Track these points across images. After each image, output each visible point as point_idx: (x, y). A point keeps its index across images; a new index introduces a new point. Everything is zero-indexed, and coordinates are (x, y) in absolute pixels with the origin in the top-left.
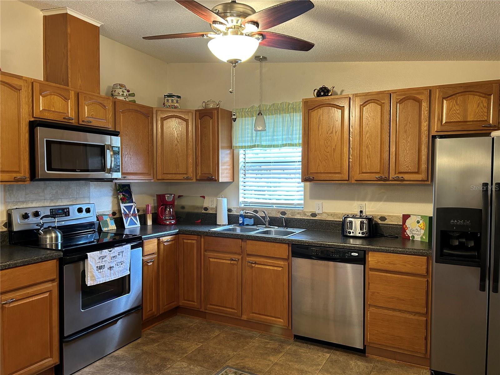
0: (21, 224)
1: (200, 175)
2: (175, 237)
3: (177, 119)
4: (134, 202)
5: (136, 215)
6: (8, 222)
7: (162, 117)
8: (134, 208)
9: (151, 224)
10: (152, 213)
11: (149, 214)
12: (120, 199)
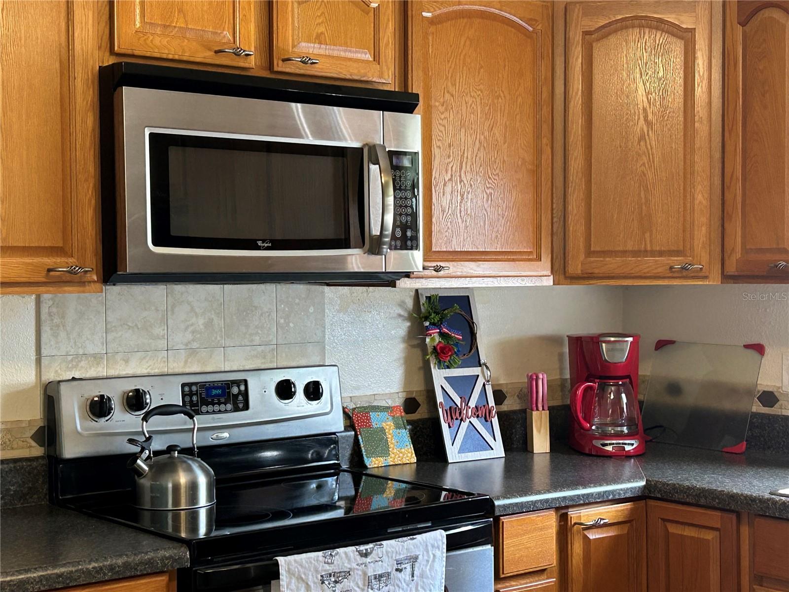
0: (85, 433)
1: (739, 255)
2: (632, 511)
3: (647, 31)
4: (482, 361)
5: (490, 412)
6: (48, 426)
7: (587, 29)
8: (484, 385)
9: (548, 451)
10: (550, 409)
11: (537, 410)
12: (430, 350)
